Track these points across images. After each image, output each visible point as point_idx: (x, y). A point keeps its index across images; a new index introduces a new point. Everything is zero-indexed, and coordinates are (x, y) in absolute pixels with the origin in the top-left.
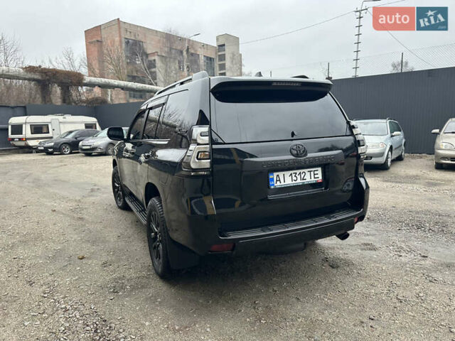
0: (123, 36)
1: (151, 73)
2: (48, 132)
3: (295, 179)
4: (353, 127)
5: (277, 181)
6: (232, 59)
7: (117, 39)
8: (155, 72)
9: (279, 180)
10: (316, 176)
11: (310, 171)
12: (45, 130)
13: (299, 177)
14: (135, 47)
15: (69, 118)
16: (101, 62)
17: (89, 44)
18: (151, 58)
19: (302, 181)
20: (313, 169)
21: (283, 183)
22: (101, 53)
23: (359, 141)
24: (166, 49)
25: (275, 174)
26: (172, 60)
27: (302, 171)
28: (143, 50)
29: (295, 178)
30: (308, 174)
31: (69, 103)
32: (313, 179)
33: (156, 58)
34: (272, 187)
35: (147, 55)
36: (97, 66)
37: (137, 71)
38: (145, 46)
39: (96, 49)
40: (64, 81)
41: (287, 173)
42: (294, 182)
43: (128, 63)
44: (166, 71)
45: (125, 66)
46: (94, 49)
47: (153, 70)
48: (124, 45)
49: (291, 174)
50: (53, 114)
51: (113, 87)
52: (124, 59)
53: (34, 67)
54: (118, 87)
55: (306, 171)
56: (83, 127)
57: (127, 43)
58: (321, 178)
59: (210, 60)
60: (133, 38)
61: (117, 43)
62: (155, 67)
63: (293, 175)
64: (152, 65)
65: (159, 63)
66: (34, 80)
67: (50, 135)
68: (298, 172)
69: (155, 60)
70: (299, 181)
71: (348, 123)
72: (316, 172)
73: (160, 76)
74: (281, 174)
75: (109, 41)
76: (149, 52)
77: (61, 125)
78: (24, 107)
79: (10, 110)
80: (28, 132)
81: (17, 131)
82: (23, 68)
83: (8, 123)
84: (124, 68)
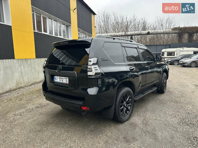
2: (174, 55)
11: (65, 78)
12: (173, 54)
21: (57, 80)
25: (55, 76)
27: (63, 77)
29: (60, 80)
30: (64, 79)
31: (191, 42)
32: (66, 82)
34: (54, 81)
40: (190, 31)
41: (58, 77)
58: (68, 82)
67: (175, 56)
68: (61, 77)
77: (181, 52)
78: (170, 45)
79: (165, 46)
80: (165, 55)
81: (163, 55)
82: (171, 29)
83: (161, 52)
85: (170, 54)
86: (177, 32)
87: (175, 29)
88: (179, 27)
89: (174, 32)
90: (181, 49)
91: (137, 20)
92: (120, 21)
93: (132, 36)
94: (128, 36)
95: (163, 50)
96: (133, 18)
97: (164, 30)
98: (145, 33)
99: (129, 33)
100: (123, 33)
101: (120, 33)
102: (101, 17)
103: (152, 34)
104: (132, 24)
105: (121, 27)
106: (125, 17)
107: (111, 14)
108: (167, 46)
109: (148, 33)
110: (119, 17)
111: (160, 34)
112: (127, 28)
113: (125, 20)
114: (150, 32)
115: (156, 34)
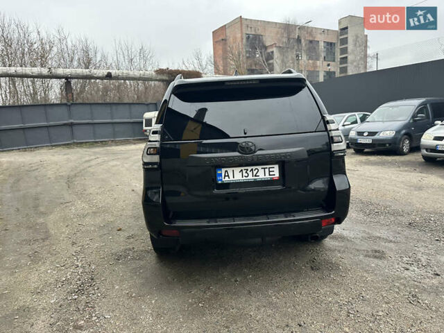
0: (244, 32)
1: (269, 64)
3: (246, 175)
4: (328, 122)
5: (225, 176)
6: (356, 41)
7: (239, 35)
8: (273, 64)
9: (228, 176)
10: (271, 173)
11: (264, 168)
13: (250, 174)
14: (255, 42)
16: (225, 58)
17: (215, 43)
18: (269, 50)
19: (254, 178)
20: (268, 166)
21: (231, 178)
22: (225, 51)
23: (332, 137)
24: (285, 40)
25: (224, 170)
26: (289, 50)
28: (263, 43)
30: (261, 171)
32: (267, 176)
33: (274, 49)
34: (220, 182)
35: (266, 48)
36: (221, 62)
37: (256, 65)
38: (264, 39)
39: (221, 47)
41: (237, 170)
42: (244, 178)
43: (248, 58)
44: (283, 61)
45: (245, 61)
46: (220, 47)
47: (271, 61)
48: (244, 40)
49: (242, 170)
52: (244, 54)
53: (163, 70)
55: (259, 167)
57: (248, 38)
58: (277, 175)
59: (330, 45)
60: (253, 33)
61: (239, 40)
62: (272, 59)
63: (244, 172)
64: (270, 57)
65: (276, 55)
68: (250, 168)
69: (272, 52)
70: (250, 177)
71: (323, 118)
72: (271, 170)
73: (277, 67)
74: (230, 170)
75: (231, 39)
76: (268, 44)
78: (156, 104)
79: (146, 107)
82: (155, 71)
83: (142, 117)
84: (244, 63)
86: (165, 77)
87: (160, 72)
88: (168, 69)
89: (159, 77)
93: (67, 78)
94: (58, 77)
95: (147, 115)
97: (141, 73)
98: (100, 75)
100: (45, 71)
101: (35, 70)
103: (117, 78)
106: (32, 28)
108: (151, 106)
109: (109, 76)
111: (134, 79)
114: (113, 74)
115: (125, 79)
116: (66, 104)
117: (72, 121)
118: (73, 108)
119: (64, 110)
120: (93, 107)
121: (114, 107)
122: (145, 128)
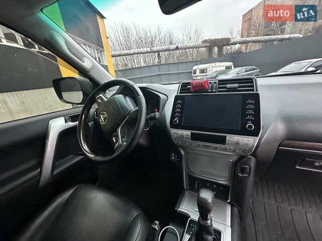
1: (281, 29)
7: (261, 13)
8: (284, 28)
12: (205, 71)
15: (218, 64)
16: (249, 30)
17: (244, 22)
22: (249, 25)
31: (221, 56)
36: (246, 33)
39: (247, 24)
40: (220, 44)
43: (265, 27)
45: (263, 29)
47: (283, 26)
50: (211, 63)
51: (248, 42)
52: (263, 25)
53: (206, 40)
54: (251, 42)
56: (224, 68)
61: (261, 16)
62: (285, 24)
64: (283, 23)
66: (206, 47)
67: (207, 74)
75: (255, 17)
77: (214, 68)
78: (200, 61)
80: (198, 73)
81: (195, 72)
82: (202, 42)
83: (192, 69)
84: (262, 31)
85: (202, 71)
86: (207, 45)
87: (205, 41)
88: (209, 39)
89: (204, 45)
90: (213, 64)
91: (163, 34)
92: (143, 36)
93: (158, 52)
94: (154, 52)
95: (195, 68)
96: (157, 31)
97: (194, 43)
98: (173, 48)
99: (155, 49)
100: (149, 50)
101: (145, 50)
102: (119, 31)
103: (181, 49)
104: (158, 39)
105: (146, 43)
106: (148, 30)
107: (132, 26)
108: (198, 63)
109: (177, 48)
110: (141, 30)
111: (190, 48)
112: (152, 44)
113: (149, 35)
114: (179, 47)
115: (186, 49)
116: (158, 65)
117: (160, 73)
118: (161, 66)
119: (157, 68)
120: (170, 65)
121: (179, 64)
122: (193, 75)
